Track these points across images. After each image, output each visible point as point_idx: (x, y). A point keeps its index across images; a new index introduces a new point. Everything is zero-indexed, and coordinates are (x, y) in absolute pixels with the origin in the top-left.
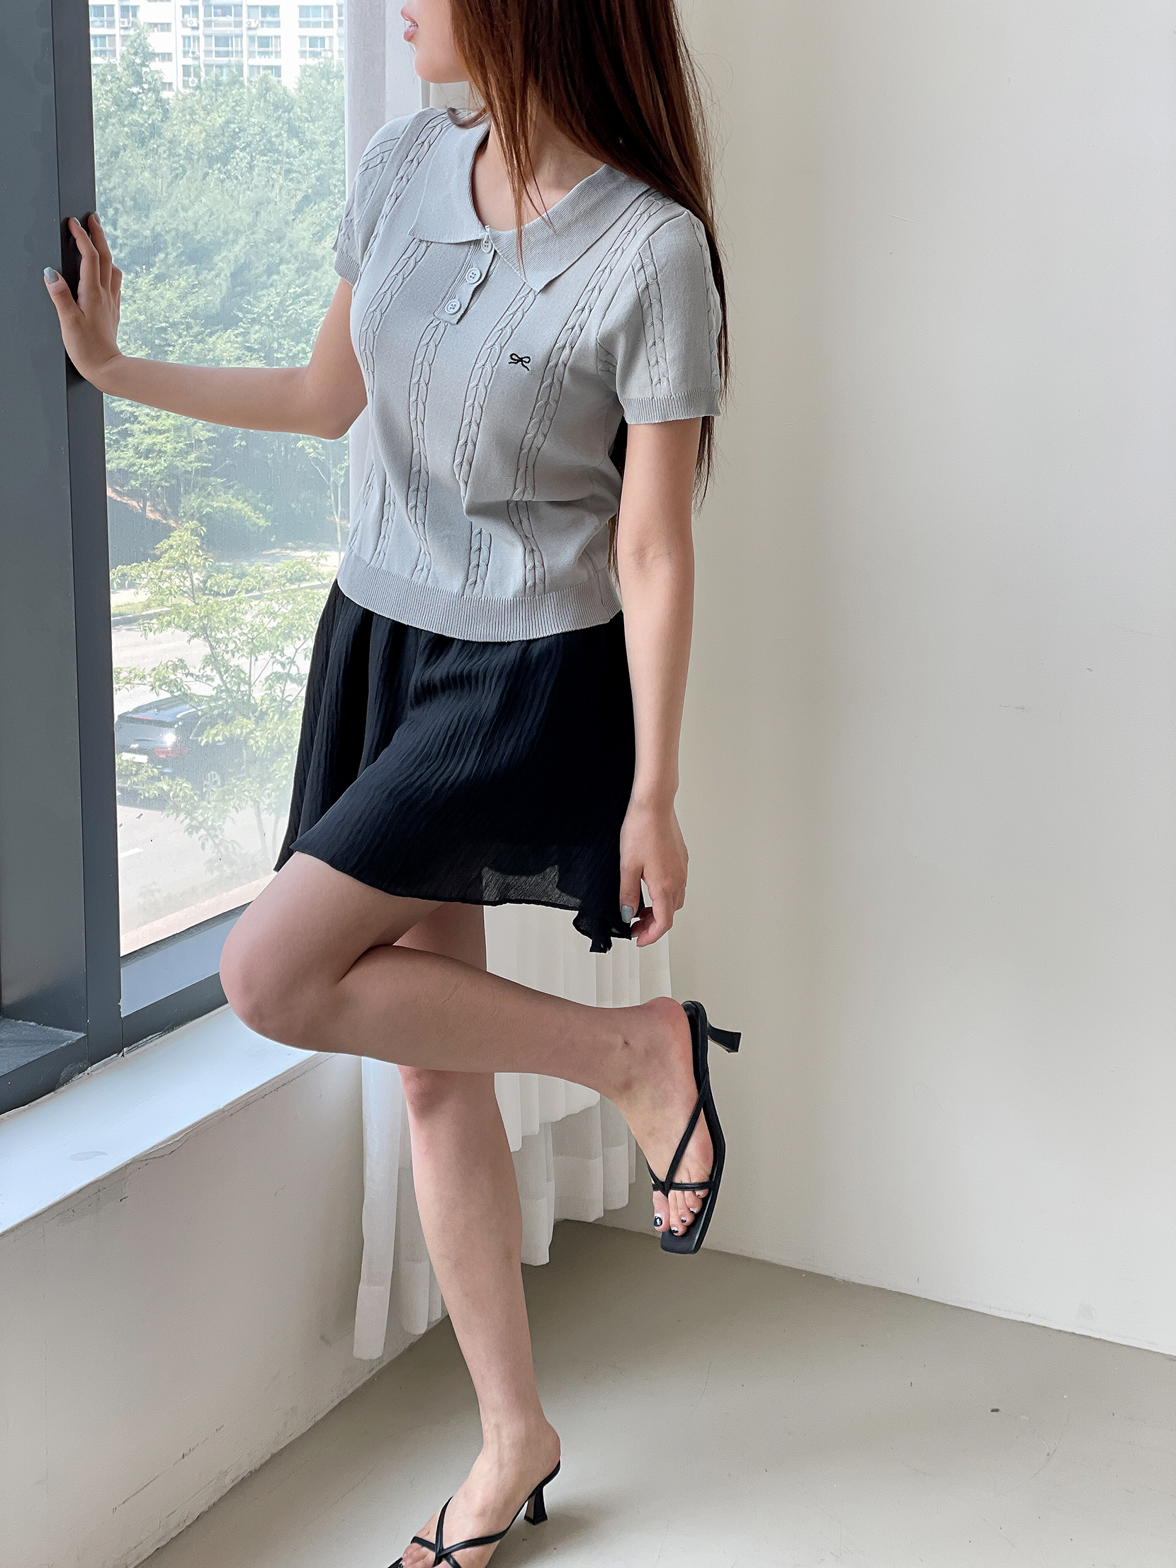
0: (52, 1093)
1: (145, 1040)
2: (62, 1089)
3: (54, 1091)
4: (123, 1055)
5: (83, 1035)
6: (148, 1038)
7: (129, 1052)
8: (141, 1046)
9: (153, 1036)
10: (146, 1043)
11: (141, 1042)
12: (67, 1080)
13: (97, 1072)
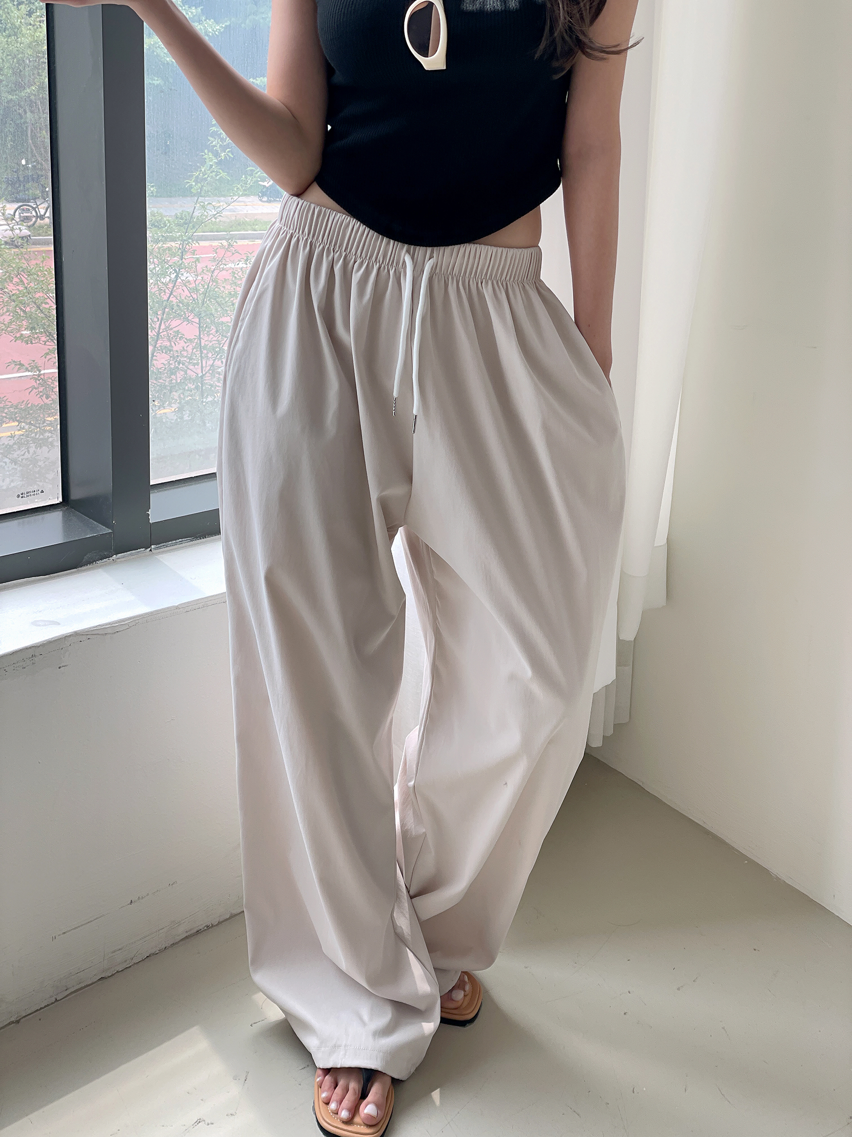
0: (75, 570)
1: (174, 542)
2: (83, 568)
3: (76, 568)
4: (151, 550)
5: (110, 531)
6: (178, 541)
7: (155, 549)
8: (170, 546)
9: (183, 540)
10: (176, 544)
11: (170, 543)
12: (90, 562)
13: (123, 559)
